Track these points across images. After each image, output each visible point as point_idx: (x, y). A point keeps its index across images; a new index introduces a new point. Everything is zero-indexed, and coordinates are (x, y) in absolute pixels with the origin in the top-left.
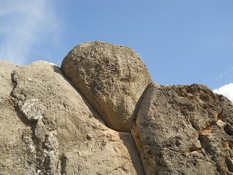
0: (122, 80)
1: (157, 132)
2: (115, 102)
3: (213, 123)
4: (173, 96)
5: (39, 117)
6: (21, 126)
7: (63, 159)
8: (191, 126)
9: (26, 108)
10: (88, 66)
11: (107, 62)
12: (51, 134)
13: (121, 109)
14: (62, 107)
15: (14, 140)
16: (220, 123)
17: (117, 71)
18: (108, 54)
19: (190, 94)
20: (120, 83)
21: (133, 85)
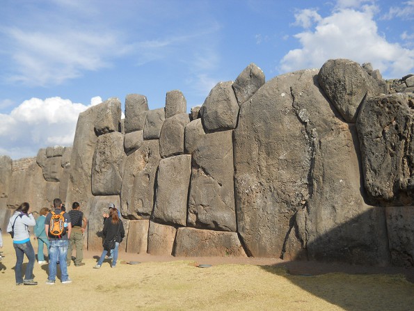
0: (348, 94)
1: (363, 128)
2: (344, 110)
3: (391, 123)
4: (373, 107)
5: (307, 121)
6: (300, 125)
7: (320, 142)
8: (379, 125)
9: (301, 115)
10: (330, 84)
11: (340, 82)
12: (313, 130)
13: (348, 113)
14: (317, 114)
15: (298, 133)
16: (394, 123)
17: (345, 89)
18: (340, 74)
19: (382, 105)
20: (347, 97)
21: (354, 98)
